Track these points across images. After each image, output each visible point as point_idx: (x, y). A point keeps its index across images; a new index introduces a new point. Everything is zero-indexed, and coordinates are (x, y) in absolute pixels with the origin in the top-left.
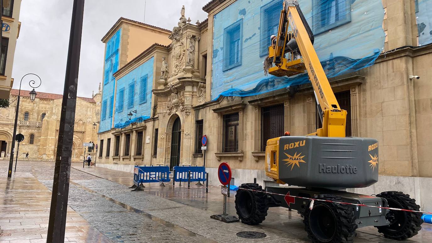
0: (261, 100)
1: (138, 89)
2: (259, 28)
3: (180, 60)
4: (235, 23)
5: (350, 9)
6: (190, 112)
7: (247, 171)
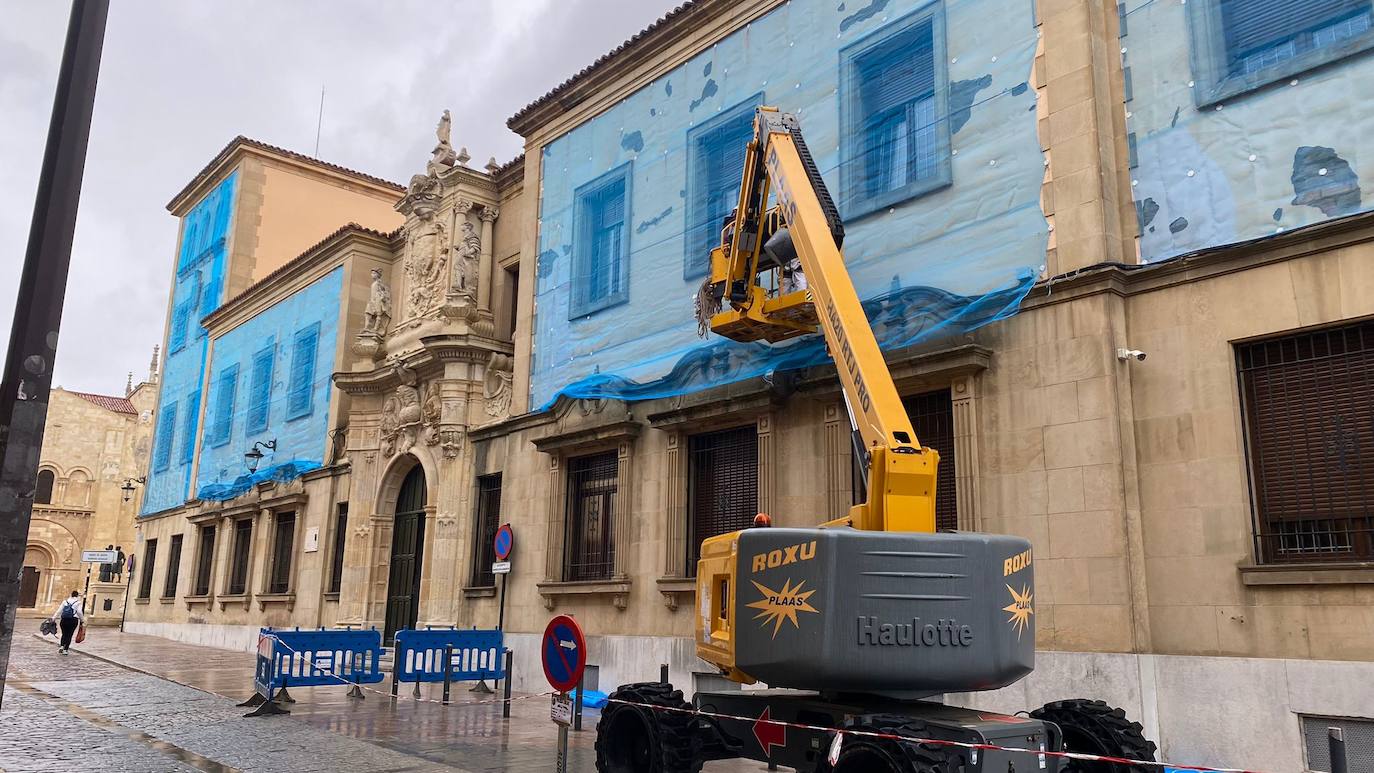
0: (688, 411)
1: (284, 370)
2: (683, 194)
3: (432, 279)
4: (609, 173)
5: (949, 148)
6: (457, 449)
7: (639, 641)
